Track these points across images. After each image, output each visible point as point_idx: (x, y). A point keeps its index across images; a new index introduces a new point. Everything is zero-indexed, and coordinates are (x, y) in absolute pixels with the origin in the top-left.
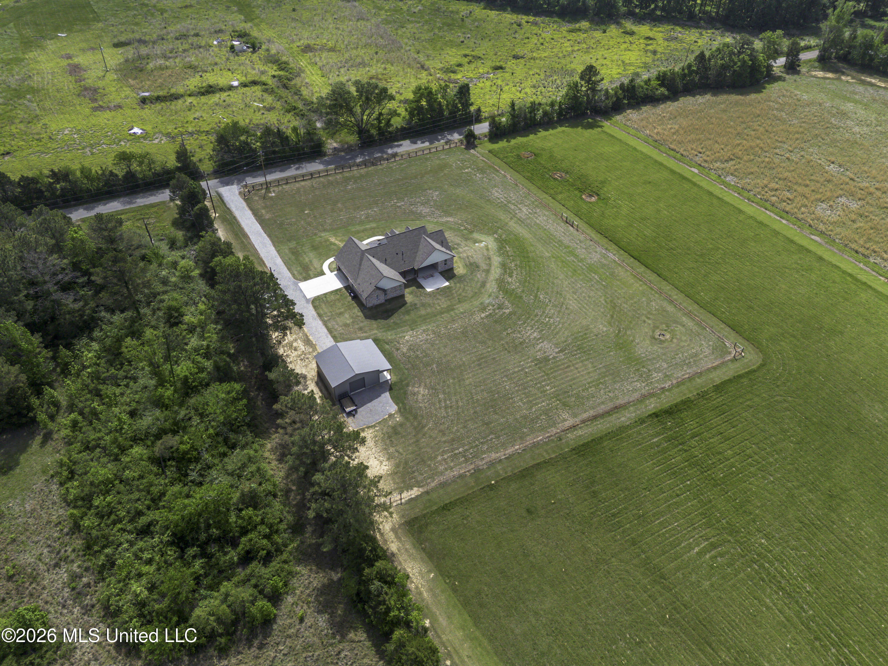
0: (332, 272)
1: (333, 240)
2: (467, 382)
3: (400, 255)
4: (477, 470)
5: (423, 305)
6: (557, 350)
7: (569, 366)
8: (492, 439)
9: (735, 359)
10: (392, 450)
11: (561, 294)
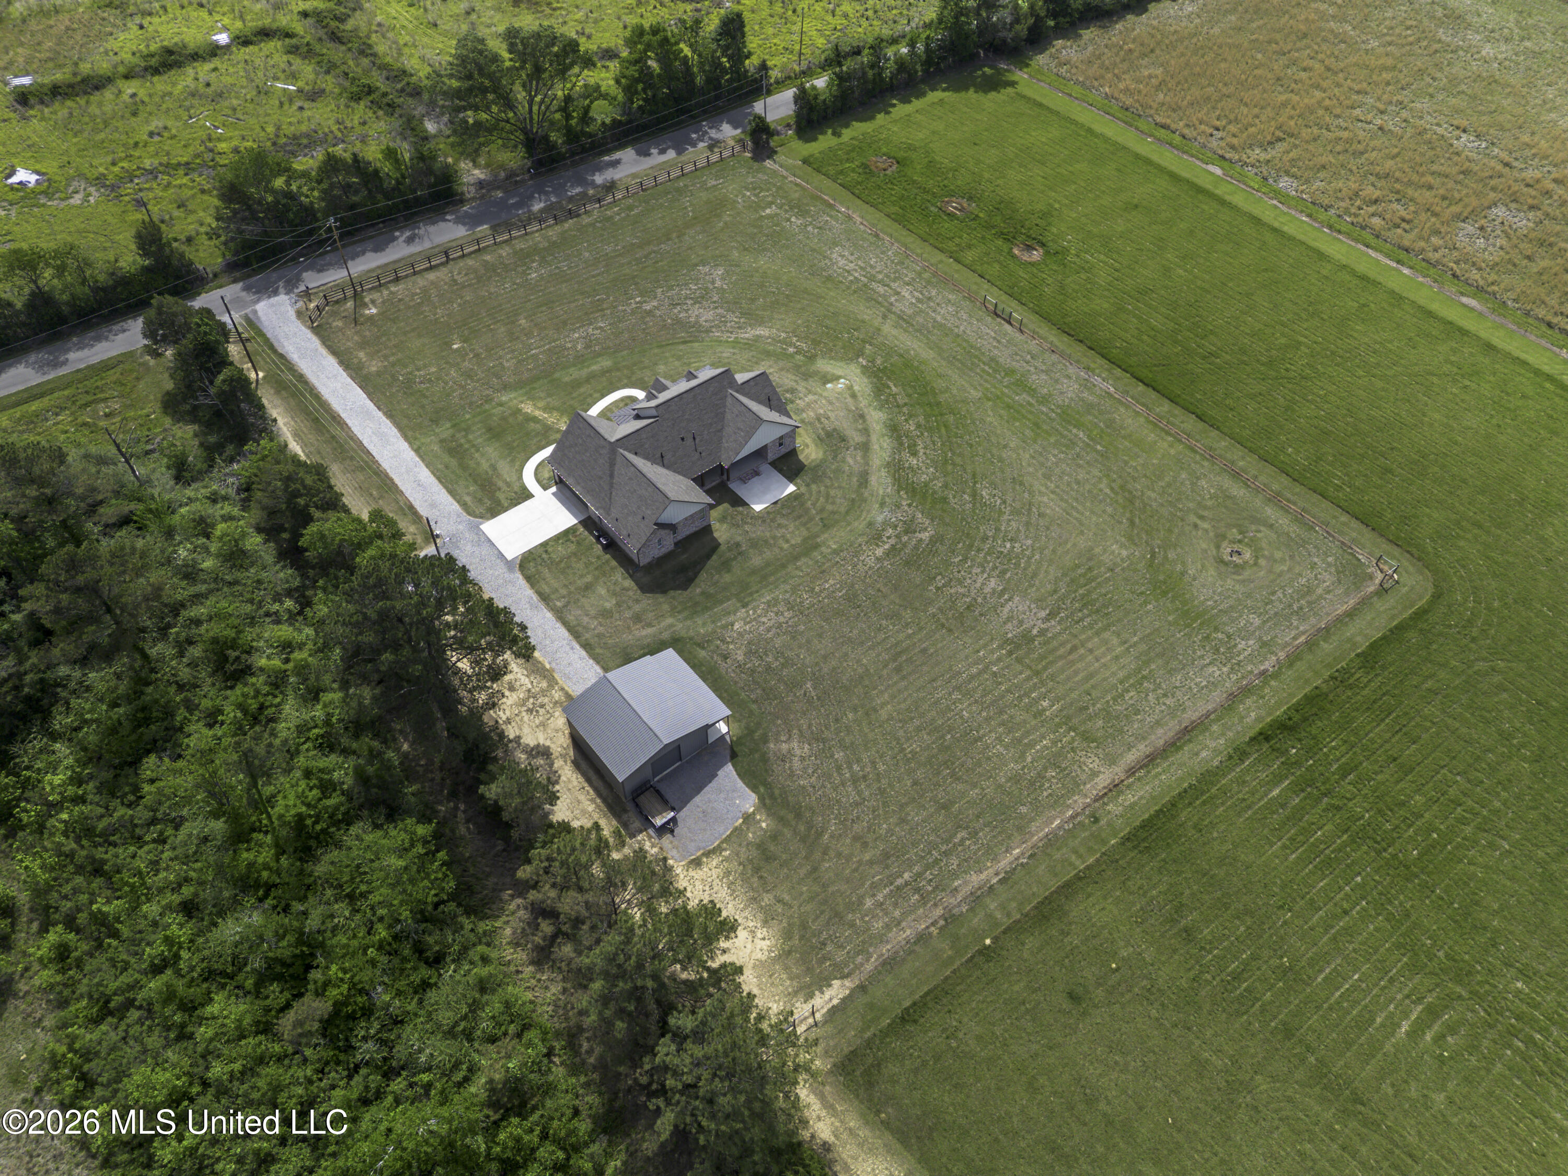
0: (545, 488)
1: (528, 408)
2: (884, 714)
3: (689, 441)
4: (950, 919)
5: (754, 544)
6: (1043, 614)
7: (1074, 649)
8: (963, 840)
9: (1383, 591)
10: (767, 899)
11: (1021, 484)
